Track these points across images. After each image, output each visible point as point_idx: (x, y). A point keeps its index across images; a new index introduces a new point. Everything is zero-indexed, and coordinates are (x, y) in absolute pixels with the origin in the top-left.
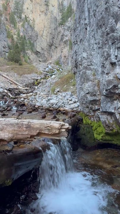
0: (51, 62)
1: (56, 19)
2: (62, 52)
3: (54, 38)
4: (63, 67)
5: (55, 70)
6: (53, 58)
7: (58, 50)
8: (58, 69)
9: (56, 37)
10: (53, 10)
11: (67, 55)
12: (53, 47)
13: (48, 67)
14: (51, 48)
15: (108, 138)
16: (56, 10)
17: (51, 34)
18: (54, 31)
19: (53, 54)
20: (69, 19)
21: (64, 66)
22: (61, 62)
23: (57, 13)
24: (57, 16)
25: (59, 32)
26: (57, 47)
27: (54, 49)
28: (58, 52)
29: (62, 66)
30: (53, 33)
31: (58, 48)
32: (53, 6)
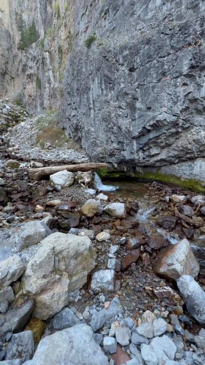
0: (7, 99)
1: (9, 34)
2: (25, 88)
3: (7, 63)
4: (28, 110)
5: (17, 112)
6: (9, 94)
7: (15, 82)
8: (22, 111)
9: (11, 63)
10: (3, 18)
11: (33, 94)
12: (7, 77)
13: (5, 106)
14: (4, 78)
15: (108, 174)
16: (7, 18)
17: (2, 56)
18: (6, 52)
19: (8, 87)
20: (34, 45)
21: (30, 109)
22: (24, 101)
23: (10, 25)
24: (10, 29)
25: (15, 56)
26: (13, 78)
27: (9, 81)
28: (16, 85)
29: (27, 108)
30: (6, 56)
31: (15, 79)
32: (2, 12)
